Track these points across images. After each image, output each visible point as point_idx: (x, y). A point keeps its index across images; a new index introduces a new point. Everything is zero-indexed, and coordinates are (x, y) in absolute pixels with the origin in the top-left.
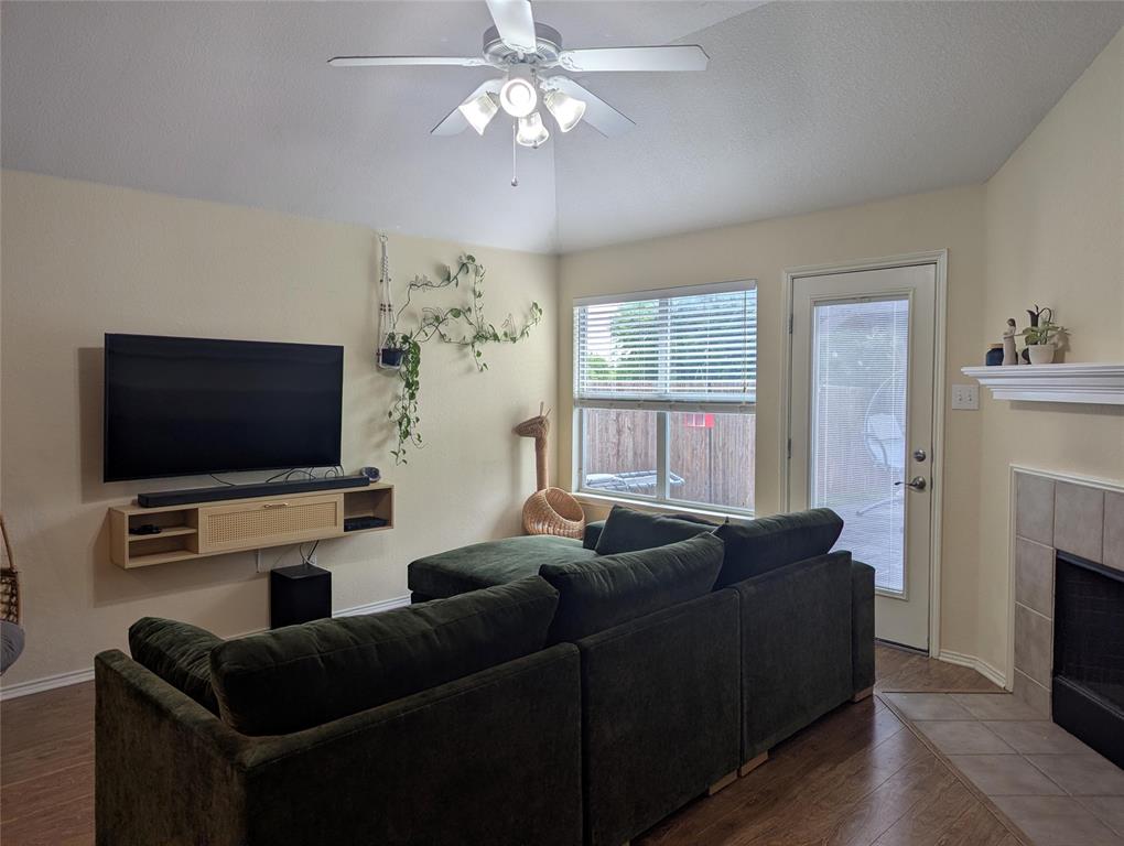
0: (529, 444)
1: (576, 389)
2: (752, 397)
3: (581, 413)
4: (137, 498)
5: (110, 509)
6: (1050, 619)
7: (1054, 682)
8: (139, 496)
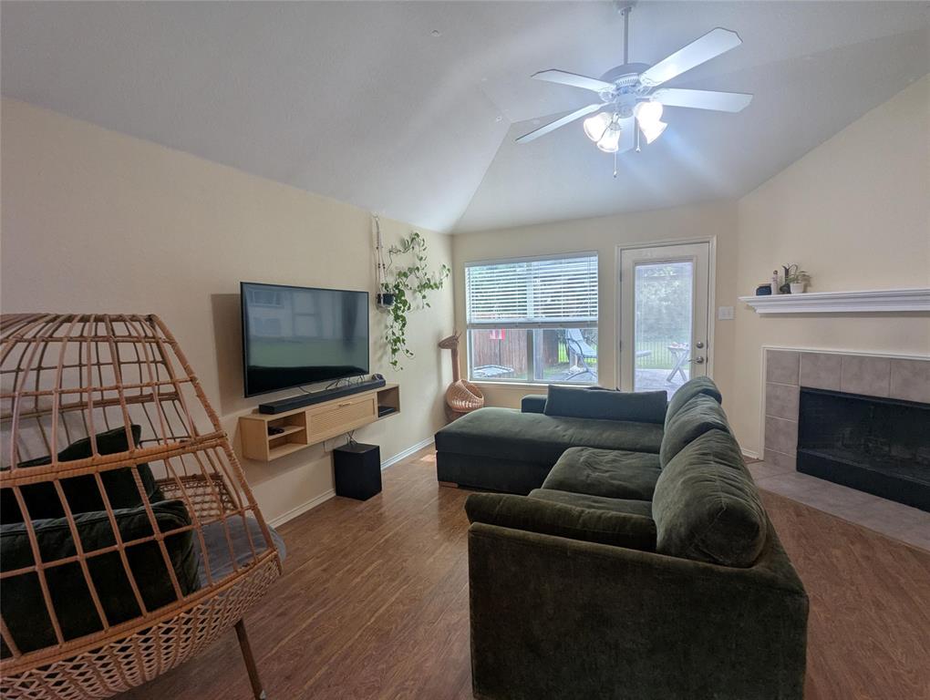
0: (447, 354)
1: (468, 318)
2: (596, 318)
3: (470, 332)
4: (257, 407)
5: (240, 418)
6: (795, 421)
7: (798, 452)
8: (260, 406)
